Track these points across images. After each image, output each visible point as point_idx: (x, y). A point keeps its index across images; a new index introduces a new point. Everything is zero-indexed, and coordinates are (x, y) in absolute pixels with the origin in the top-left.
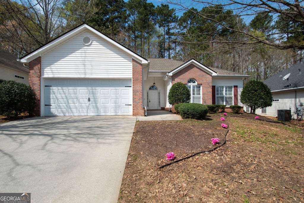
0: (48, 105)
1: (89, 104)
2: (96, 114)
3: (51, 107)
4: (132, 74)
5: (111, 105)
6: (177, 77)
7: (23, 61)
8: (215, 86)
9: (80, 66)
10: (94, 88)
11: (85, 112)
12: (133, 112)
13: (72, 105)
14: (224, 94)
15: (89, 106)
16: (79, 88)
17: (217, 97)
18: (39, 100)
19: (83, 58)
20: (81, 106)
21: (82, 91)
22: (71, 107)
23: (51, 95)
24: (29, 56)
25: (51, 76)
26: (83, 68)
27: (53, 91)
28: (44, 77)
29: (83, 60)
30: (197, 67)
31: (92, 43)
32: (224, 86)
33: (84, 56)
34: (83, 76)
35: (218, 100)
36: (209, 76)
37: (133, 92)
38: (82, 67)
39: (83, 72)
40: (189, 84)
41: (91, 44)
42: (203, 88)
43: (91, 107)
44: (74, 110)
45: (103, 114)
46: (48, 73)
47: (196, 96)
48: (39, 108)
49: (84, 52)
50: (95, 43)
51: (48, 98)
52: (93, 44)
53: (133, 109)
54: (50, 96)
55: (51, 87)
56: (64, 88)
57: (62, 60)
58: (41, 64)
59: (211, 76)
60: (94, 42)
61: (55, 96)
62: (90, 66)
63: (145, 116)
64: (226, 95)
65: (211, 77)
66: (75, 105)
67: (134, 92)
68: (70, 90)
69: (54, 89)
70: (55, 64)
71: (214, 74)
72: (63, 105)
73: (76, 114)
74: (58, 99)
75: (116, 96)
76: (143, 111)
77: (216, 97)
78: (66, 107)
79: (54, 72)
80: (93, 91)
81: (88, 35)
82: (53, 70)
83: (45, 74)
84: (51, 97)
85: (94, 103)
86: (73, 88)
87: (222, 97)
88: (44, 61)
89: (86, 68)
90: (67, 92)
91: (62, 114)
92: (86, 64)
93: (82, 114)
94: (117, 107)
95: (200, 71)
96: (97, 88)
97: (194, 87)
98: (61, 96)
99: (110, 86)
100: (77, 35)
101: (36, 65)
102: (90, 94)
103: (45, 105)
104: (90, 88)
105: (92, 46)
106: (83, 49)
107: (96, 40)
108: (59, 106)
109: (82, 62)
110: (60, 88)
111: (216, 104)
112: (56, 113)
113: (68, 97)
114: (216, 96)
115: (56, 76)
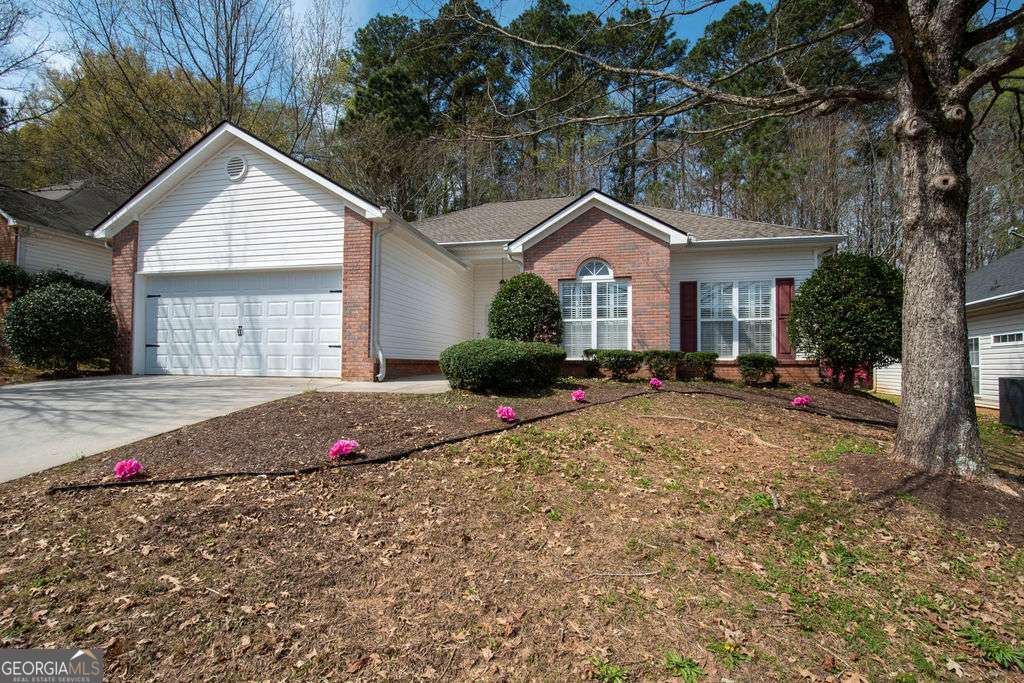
0: (152, 346)
1: (241, 345)
2: (256, 372)
3: (159, 350)
4: (342, 255)
5: (292, 347)
6: (539, 257)
7: (99, 234)
8: (694, 284)
9: (218, 238)
10: (252, 298)
11: (231, 364)
12: (344, 367)
13: (201, 345)
14: (736, 313)
15: (239, 350)
16: (217, 300)
17: (702, 323)
18: (130, 333)
19: (227, 215)
20: (223, 349)
21: (225, 308)
22: (201, 352)
23: (159, 319)
24: (110, 223)
25: (156, 270)
26: (226, 243)
27: (163, 309)
28: (142, 272)
29: (226, 221)
30: (611, 218)
31: (247, 172)
32: (736, 283)
33: (228, 210)
34: (223, 266)
35: (709, 338)
36: (658, 246)
37: (345, 308)
38: (222, 241)
39: (224, 254)
40: (586, 279)
41: (244, 177)
42: (634, 293)
43: (244, 351)
44: (206, 358)
45: (272, 372)
46: (153, 263)
47: (610, 319)
48: (129, 352)
49: (229, 199)
50: (254, 171)
51: (151, 328)
52: (249, 174)
53: (344, 360)
54: (156, 322)
55: (159, 299)
56: (187, 300)
57: (182, 225)
58: (136, 241)
59: (667, 245)
60: (254, 168)
61: (168, 321)
62: (242, 237)
63: (375, 381)
64: (740, 316)
65: (666, 251)
66: (209, 346)
67: (348, 307)
68: (198, 305)
69: (167, 303)
70: (167, 236)
71: (677, 239)
72: (183, 346)
73: (210, 371)
74: (173, 330)
75: (307, 321)
76: (370, 366)
77: (699, 324)
78: (189, 352)
79: (164, 258)
80: (249, 308)
81: (238, 153)
82: (163, 252)
83: (146, 264)
84: (159, 326)
85: (251, 339)
86: (206, 299)
87: (727, 322)
88: (144, 233)
89: (233, 243)
90: (192, 313)
91: (180, 371)
92: (233, 232)
93: (225, 372)
94: (309, 353)
95: (622, 229)
96: (261, 298)
97: (602, 288)
98: (180, 321)
99: (292, 292)
100: (214, 155)
101: (126, 242)
102: (242, 315)
103: (147, 346)
104: (243, 299)
105: (247, 180)
106: (227, 193)
107: (258, 162)
108: (175, 348)
109: (223, 227)
110: (178, 300)
111: (699, 350)
112: (169, 368)
113: (194, 322)
114: (700, 320)
115: (169, 269)
